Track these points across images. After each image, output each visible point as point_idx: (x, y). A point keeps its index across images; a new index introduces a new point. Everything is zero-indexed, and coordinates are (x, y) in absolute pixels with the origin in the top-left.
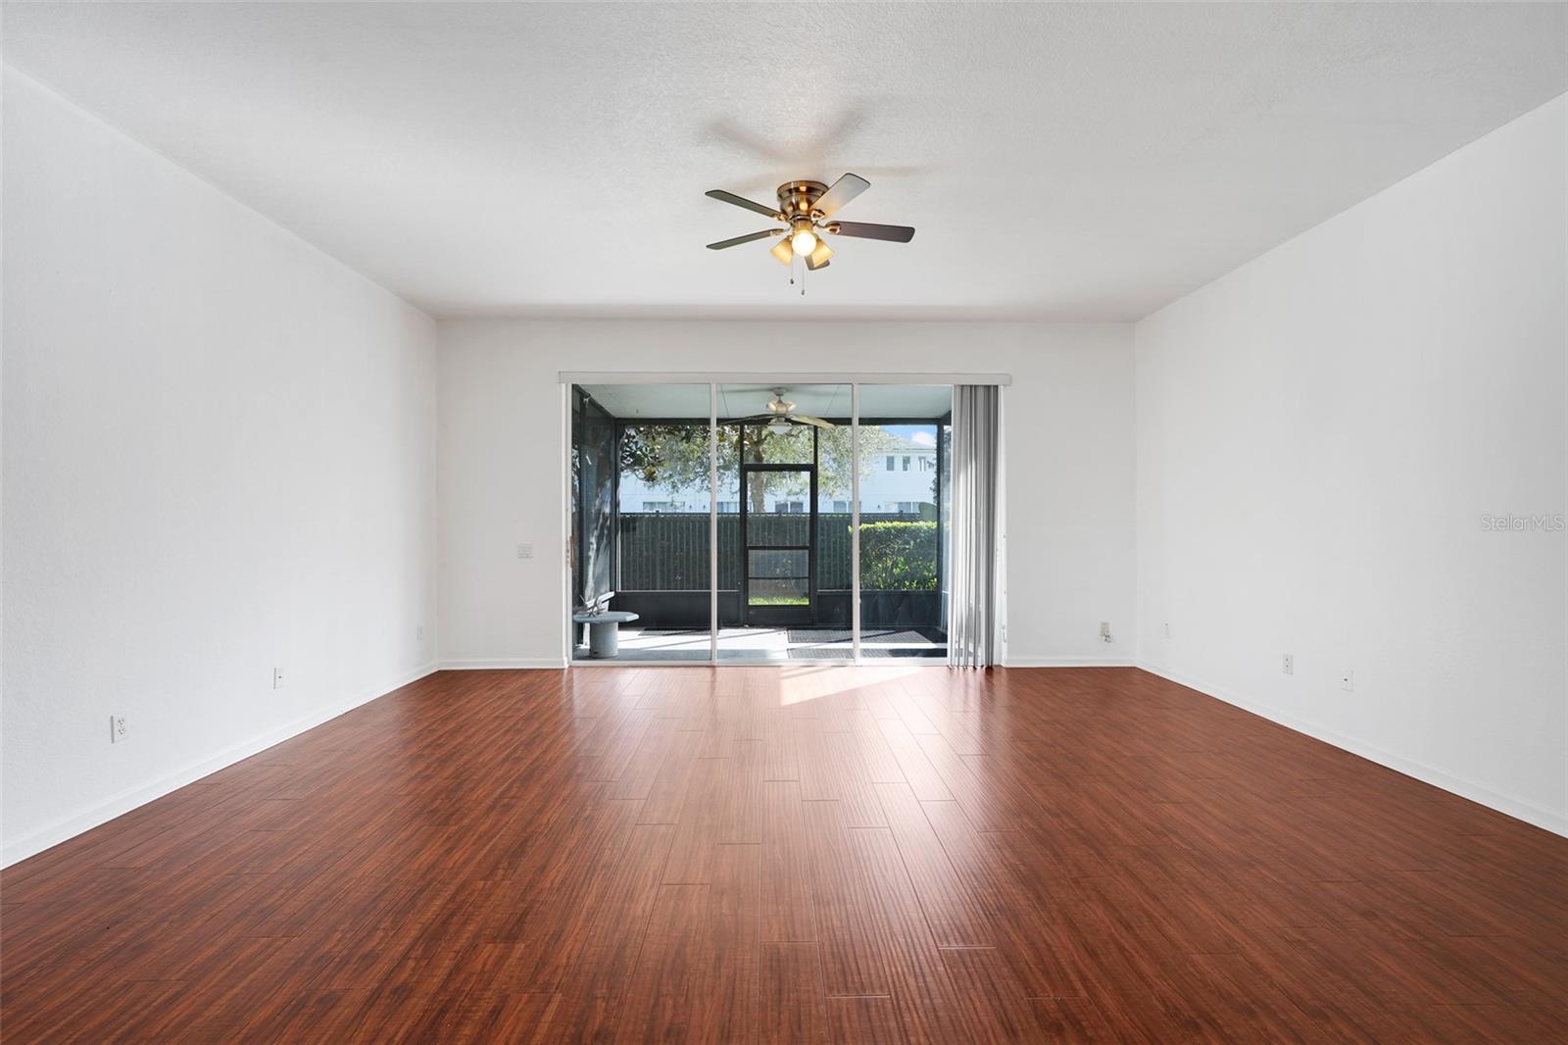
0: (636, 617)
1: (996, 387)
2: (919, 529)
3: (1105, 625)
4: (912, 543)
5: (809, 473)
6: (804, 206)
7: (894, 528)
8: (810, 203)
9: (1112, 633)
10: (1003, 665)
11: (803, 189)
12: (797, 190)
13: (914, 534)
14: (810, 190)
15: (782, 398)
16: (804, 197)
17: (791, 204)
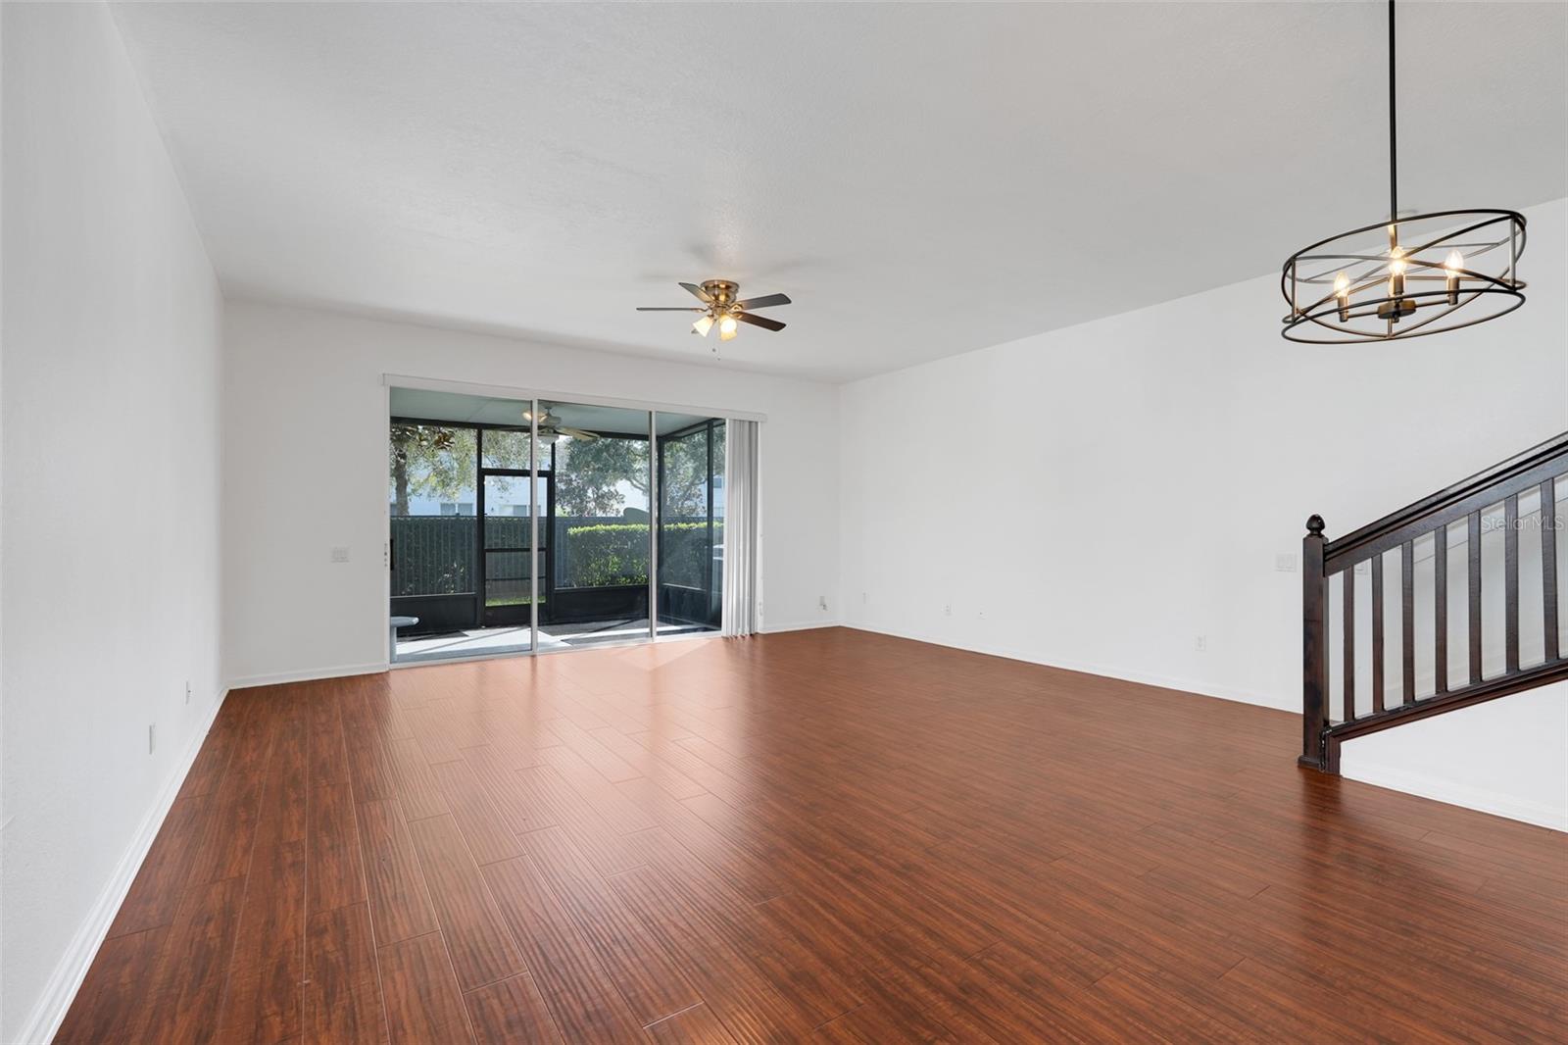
0: (416, 620)
1: (757, 423)
2: (636, 531)
3: (822, 598)
4: (629, 543)
5: (545, 479)
6: (722, 298)
7: (614, 530)
8: (727, 296)
9: (827, 602)
10: (759, 631)
11: (723, 286)
12: (718, 286)
13: (630, 535)
14: (728, 287)
15: (551, 411)
16: (724, 292)
17: (714, 295)
